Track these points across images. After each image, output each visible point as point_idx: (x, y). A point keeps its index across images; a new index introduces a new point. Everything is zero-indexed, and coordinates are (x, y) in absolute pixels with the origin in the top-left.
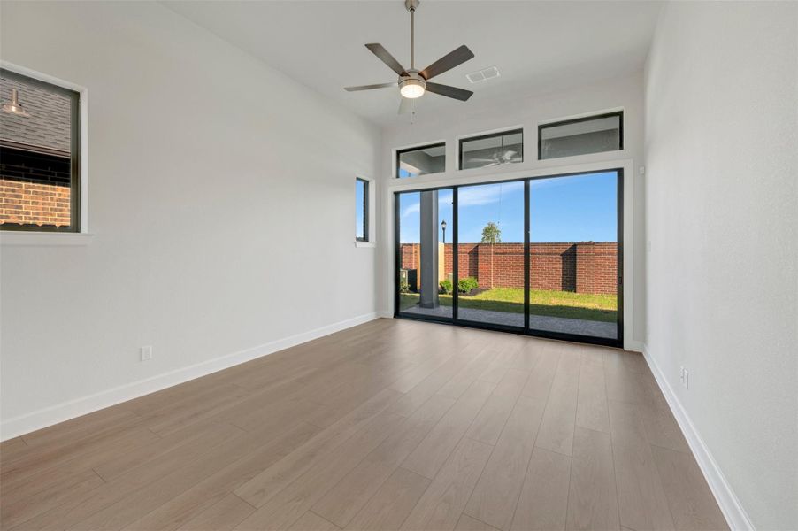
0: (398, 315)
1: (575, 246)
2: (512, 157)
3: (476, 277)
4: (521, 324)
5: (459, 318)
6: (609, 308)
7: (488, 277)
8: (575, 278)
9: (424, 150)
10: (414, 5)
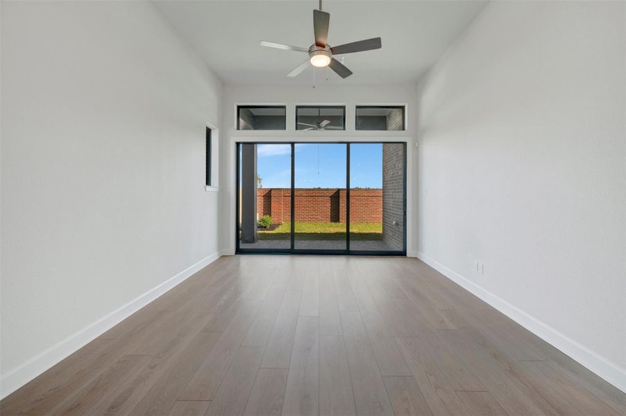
0: (239, 251)
2: (328, 125)
3: (270, 214)
4: (344, 248)
5: (295, 248)
6: (378, 232)
7: (279, 214)
8: (339, 213)
9: (251, 110)
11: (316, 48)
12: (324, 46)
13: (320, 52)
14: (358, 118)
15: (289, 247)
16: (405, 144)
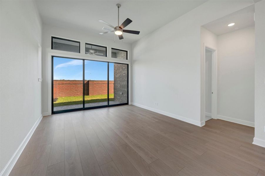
0: (53, 113)
1: (89, 81)
7: (56, 93)
8: (89, 91)
10: (120, 6)
11: (118, 28)
12: (122, 29)
13: (119, 30)
14: (112, 53)
15: (82, 107)
16: (128, 65)
